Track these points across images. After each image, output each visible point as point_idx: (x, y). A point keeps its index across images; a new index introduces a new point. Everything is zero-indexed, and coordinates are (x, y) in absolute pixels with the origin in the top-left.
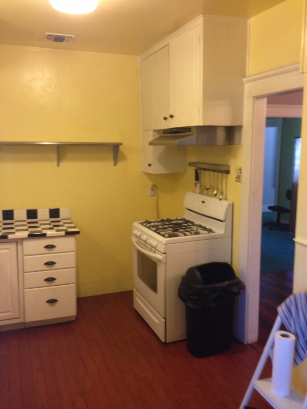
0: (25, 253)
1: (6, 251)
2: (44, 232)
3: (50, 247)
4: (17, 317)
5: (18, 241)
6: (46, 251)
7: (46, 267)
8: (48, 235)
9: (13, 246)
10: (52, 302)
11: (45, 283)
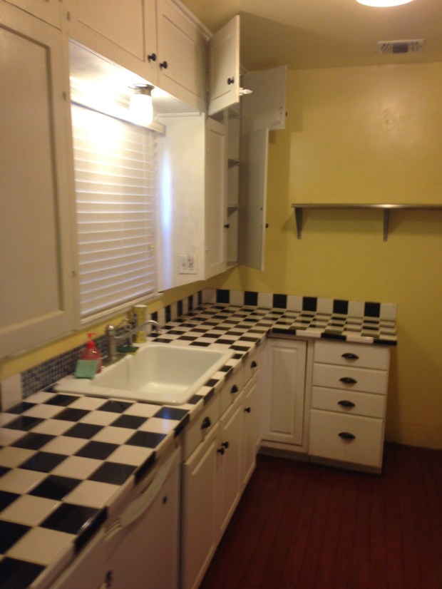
0: (317, 359)
1: (293, 351)
2: (344, 333)
3: (350, 357)
4: (299, 443)
5: (309, 341)
6: (343, 361)
7: (341, 385)
8: (348, 339)
9: (301, 347)
10: (347, 437)
11: (339, 408)
